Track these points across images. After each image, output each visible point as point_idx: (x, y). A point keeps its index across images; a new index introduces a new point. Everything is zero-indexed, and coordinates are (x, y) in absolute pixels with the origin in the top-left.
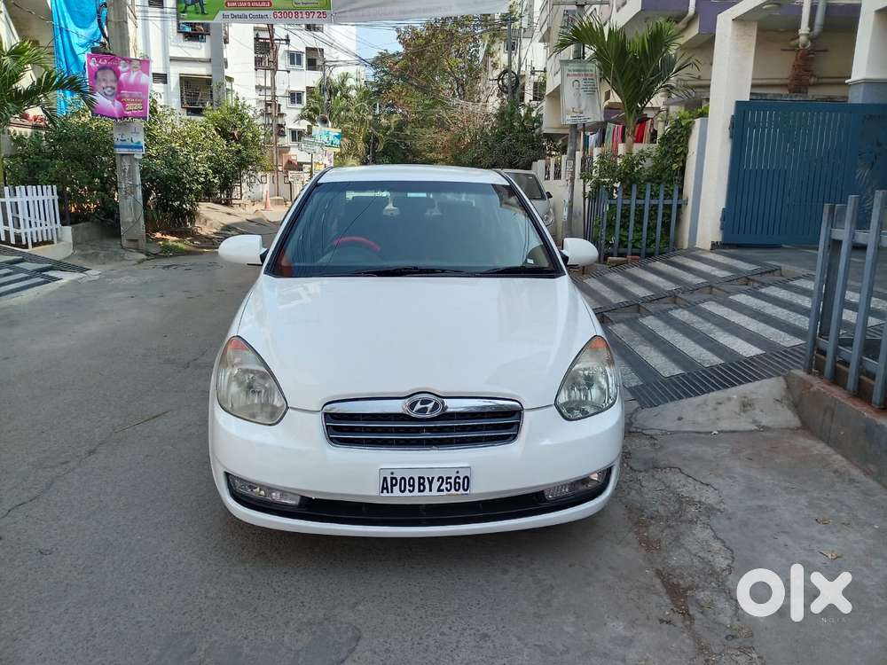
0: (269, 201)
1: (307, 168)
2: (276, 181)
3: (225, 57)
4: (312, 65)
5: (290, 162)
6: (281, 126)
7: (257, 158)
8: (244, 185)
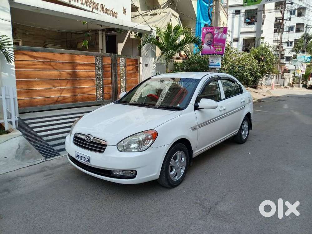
0: (273, 86)
1: (292, 72)
2: (277, 78)
3: (262, 29)
4: (298, 30)
5: (285, 70)
6: (283, 55)
7: (271, 68)
8: (264, 80)
